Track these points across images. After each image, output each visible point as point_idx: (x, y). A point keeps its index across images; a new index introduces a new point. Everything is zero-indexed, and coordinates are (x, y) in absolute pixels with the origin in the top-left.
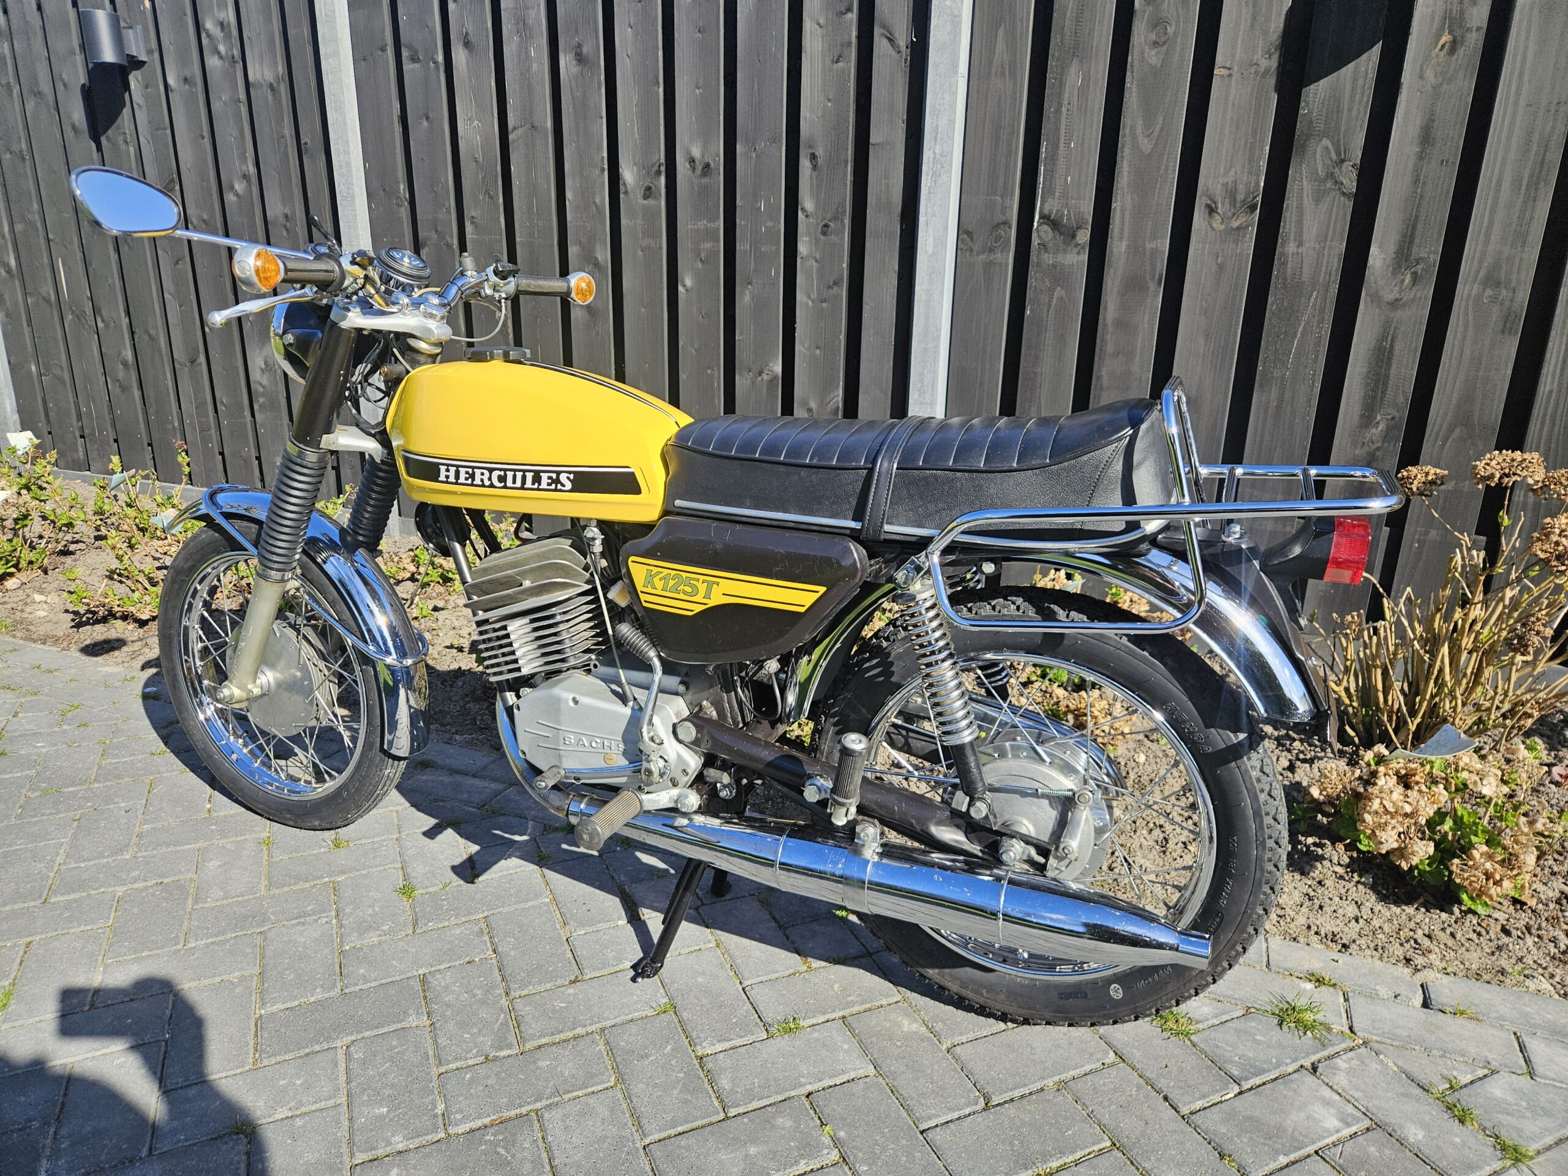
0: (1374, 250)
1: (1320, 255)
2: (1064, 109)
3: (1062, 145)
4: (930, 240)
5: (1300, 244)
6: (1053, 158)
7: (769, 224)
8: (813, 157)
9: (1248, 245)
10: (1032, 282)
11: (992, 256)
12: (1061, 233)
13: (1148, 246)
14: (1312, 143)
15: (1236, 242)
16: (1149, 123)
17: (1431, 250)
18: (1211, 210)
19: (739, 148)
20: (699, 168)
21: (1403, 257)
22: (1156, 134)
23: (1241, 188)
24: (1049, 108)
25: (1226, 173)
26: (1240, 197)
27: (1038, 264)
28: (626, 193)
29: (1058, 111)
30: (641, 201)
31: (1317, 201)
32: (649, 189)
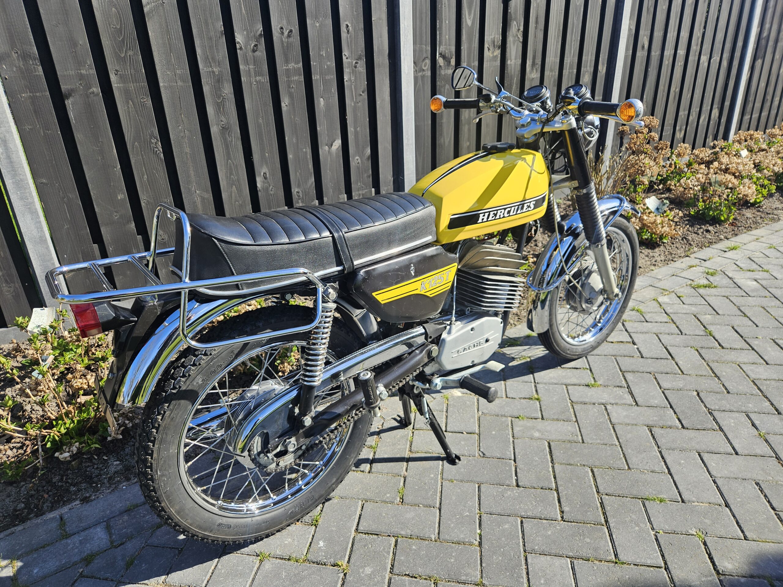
0: (528, 61)
1: (515, 64)
2: (443, 6)
3: (444, 22)
4: (406, 67)
5: (511, 61)
6: (441, 28)
7: (329, 63)
8: (347, 26)
9: (498, 63)
10: (438, 83)
11: (424, 73)
12: (446, 61)
13: (472, 64)
14: (512, 23)
15: (495, 61)
16: (470, 14)
17: (539, 61)
18: (489, 49)
19: (309, 21)
20: (286, 33)
21: (534, 64)
22: (472, 18)
23: (496, 40)
24: (439, 6)
25: (491, 35)
26: (496, 44)
27: (439, 74)
28: (241, 48)
29: (441, 7)
30: (250, 53)
31: (514, 44)
32: (256, 45)
